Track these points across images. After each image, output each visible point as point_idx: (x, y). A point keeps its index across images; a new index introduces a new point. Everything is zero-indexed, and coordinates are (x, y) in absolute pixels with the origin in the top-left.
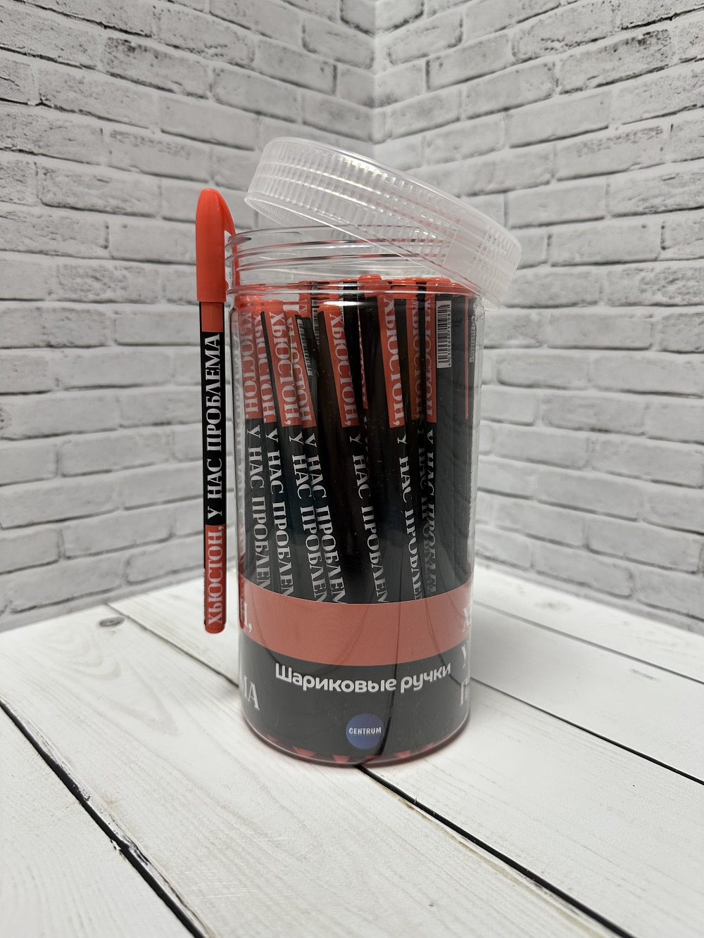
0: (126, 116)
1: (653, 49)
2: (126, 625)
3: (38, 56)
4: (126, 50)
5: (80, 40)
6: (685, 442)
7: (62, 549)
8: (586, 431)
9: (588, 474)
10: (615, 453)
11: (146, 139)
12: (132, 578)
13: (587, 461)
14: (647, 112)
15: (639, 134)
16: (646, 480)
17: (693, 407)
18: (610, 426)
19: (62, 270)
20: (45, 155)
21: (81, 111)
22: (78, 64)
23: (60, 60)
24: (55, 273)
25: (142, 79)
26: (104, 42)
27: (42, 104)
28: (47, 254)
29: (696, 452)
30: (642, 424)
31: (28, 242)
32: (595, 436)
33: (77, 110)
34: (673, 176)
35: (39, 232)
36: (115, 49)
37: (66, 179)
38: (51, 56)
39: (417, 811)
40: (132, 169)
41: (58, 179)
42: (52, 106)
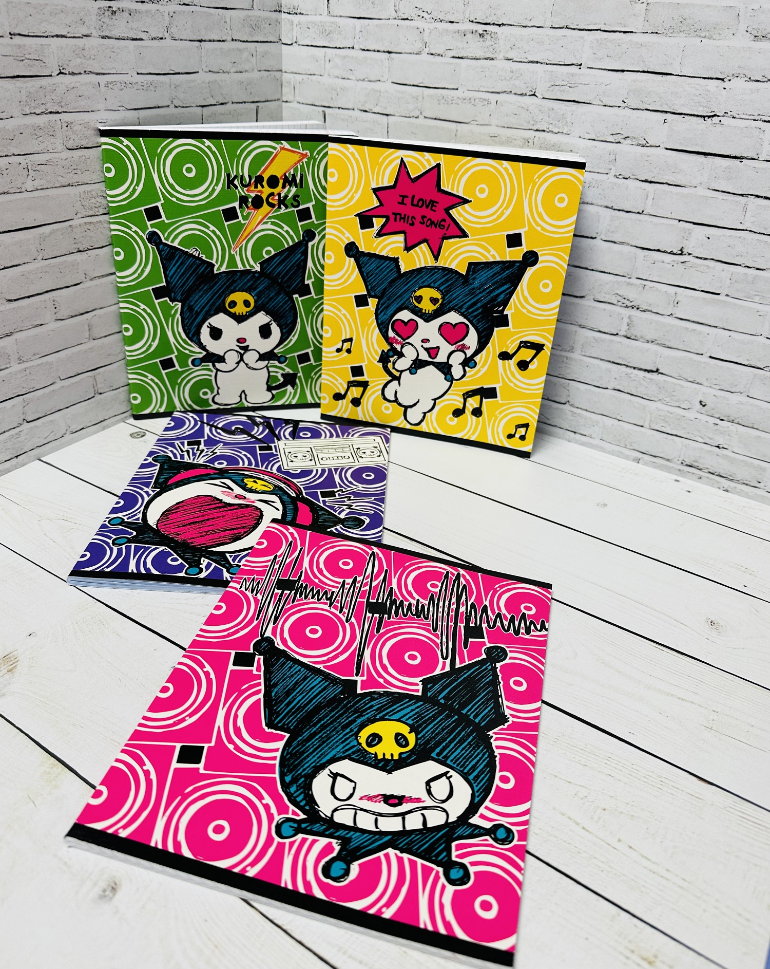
0: (113, 68)
1: (489, 43)
3: (55, 36)
4: (110, 14)
5: (80, 15)
7: (96, 388)
11: (128, 82)
14: (483, 86)
15: (477, 101)
19: (83, 196)
20: (66, 112)
21: (85, 72)
22: (80, 35)
23: (69, 35)
24: (79, 199)
25: (122, 35)
26: (96, 11)
27: (61, 73)
28: (72, 186)
31: (60, 179)
33: (82, 72)
34: (496, 135)
35: (66, 171)
36: (103, 16)
37: (80, 127)
38: (63, 34)
40: (119, 108)
41: (75, 129)
42: (67, 73)
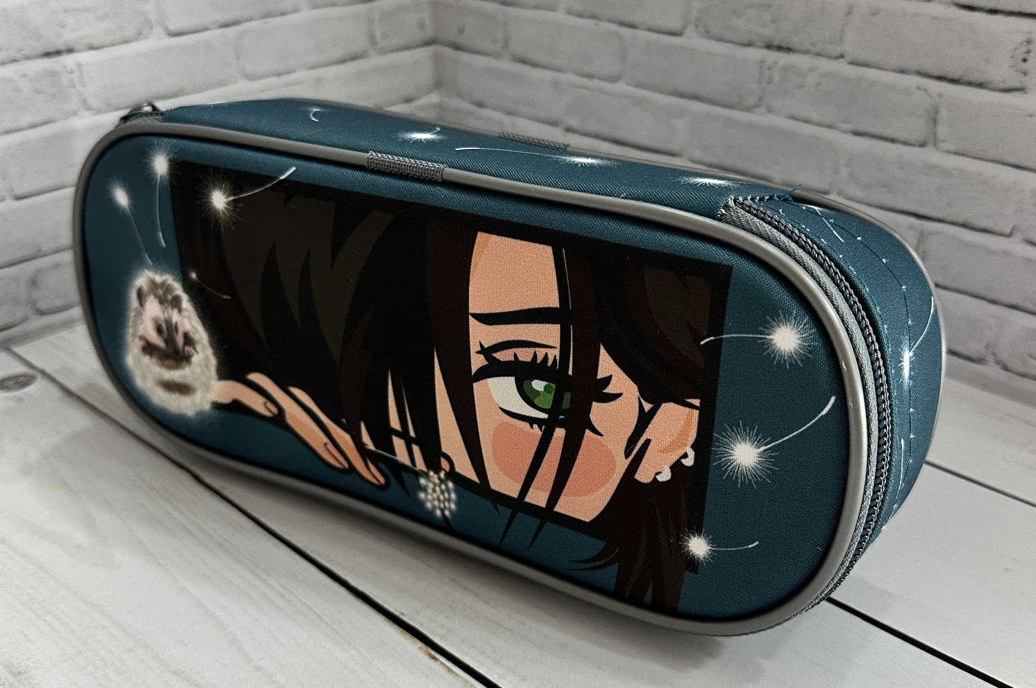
2: (38, 387)
6: (903, 71)
8: (760, 47)
9: (759, 118)
10: (801, 87)
12: (43, 305)
13: (760, 99)
16: (844, 132)
17: (915, 15)
18: (795, 41)
29: (919, 88)
30: (842, 40)
32: (772, 56)
39: (442, 663)
